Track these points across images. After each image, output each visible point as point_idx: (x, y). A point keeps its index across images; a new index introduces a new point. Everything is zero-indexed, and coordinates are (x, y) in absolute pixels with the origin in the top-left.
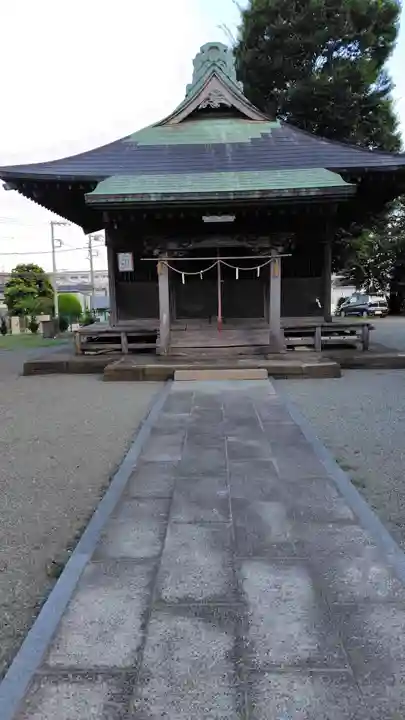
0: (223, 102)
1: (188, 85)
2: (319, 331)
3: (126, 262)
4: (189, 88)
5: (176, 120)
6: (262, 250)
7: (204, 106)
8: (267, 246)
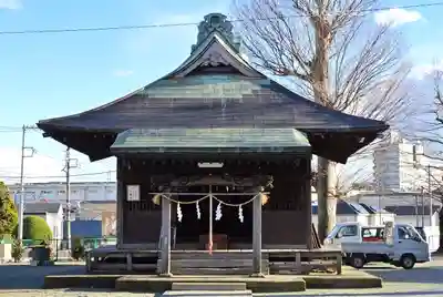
0: (222, 61)
1: (193, 46)
2: (298, 256)
3: (134, 193)
4: (194, 49)
5: (182, 75)
6: (246, 189)
7: (206, 64)
8: (250, 184)
